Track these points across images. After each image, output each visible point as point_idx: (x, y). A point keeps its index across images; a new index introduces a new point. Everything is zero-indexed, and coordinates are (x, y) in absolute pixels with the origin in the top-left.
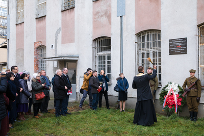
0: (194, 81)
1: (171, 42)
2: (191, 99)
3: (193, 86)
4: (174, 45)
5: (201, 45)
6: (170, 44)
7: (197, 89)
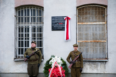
0: (78, 54)
1: (53, 19)
2: (76, 70)
3: (78, 58)
4: (56, 22)
5: (79, 24)
6: (52, 21)
7: (80, 61)
